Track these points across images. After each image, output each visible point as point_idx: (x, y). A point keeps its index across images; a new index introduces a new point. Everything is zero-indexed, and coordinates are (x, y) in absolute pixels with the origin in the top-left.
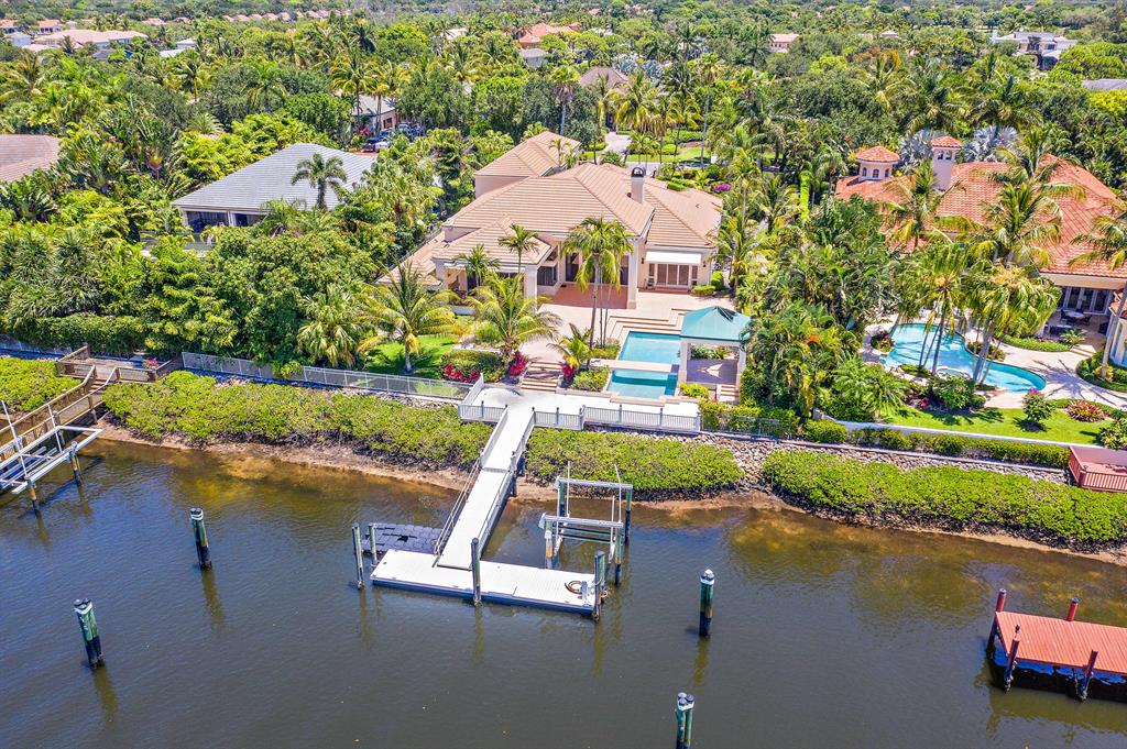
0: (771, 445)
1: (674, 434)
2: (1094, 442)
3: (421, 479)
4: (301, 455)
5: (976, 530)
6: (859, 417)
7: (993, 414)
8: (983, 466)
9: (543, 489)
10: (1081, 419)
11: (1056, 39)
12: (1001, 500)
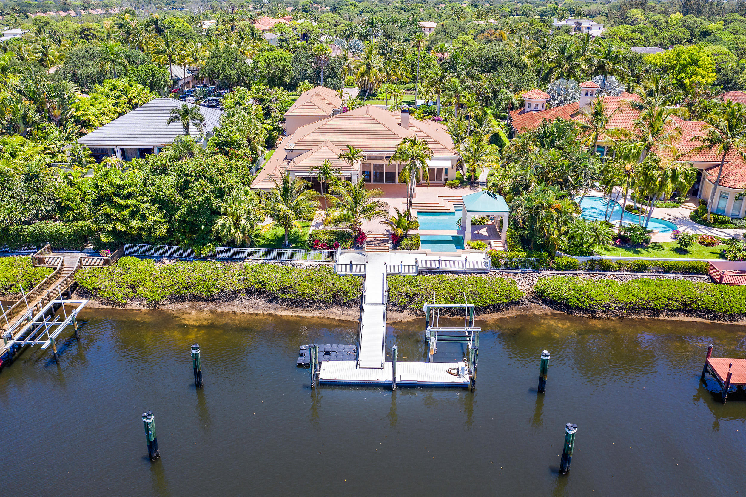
0: (535, 275)
1: (474, 273)
2: (719, 258)
3: (319, 315)
4: (229, 306)
5: (667, 315)
6: (586, 253)
7: (657, 246)
8: (661, 276)
9: (400, 314)
10: (707, 245)
11: (591, 24)
12: (681, 296)
